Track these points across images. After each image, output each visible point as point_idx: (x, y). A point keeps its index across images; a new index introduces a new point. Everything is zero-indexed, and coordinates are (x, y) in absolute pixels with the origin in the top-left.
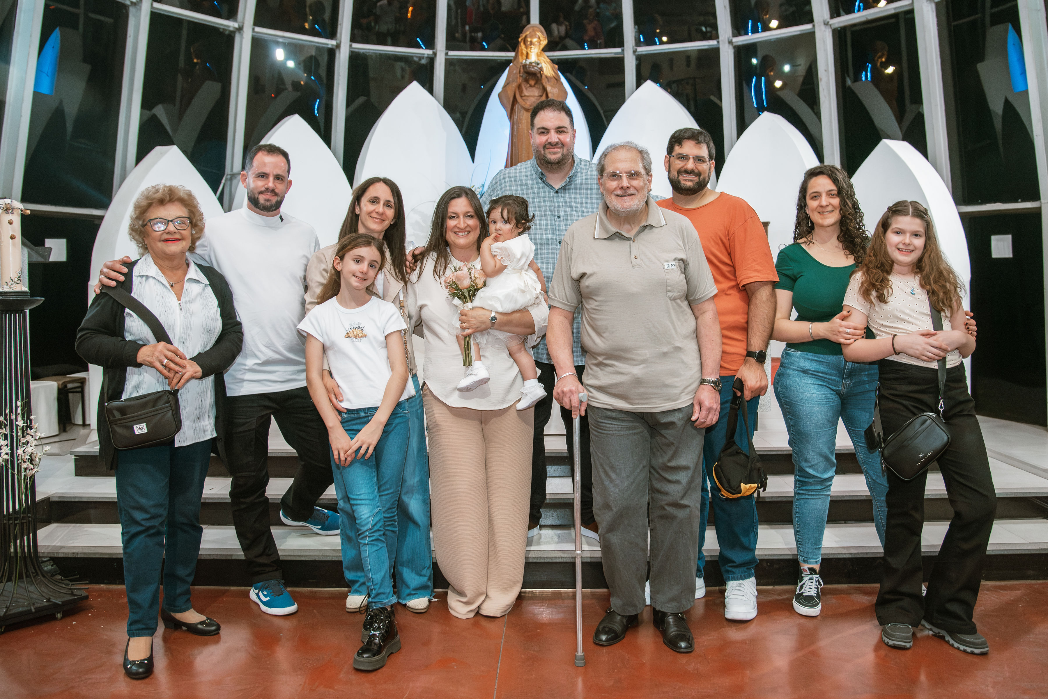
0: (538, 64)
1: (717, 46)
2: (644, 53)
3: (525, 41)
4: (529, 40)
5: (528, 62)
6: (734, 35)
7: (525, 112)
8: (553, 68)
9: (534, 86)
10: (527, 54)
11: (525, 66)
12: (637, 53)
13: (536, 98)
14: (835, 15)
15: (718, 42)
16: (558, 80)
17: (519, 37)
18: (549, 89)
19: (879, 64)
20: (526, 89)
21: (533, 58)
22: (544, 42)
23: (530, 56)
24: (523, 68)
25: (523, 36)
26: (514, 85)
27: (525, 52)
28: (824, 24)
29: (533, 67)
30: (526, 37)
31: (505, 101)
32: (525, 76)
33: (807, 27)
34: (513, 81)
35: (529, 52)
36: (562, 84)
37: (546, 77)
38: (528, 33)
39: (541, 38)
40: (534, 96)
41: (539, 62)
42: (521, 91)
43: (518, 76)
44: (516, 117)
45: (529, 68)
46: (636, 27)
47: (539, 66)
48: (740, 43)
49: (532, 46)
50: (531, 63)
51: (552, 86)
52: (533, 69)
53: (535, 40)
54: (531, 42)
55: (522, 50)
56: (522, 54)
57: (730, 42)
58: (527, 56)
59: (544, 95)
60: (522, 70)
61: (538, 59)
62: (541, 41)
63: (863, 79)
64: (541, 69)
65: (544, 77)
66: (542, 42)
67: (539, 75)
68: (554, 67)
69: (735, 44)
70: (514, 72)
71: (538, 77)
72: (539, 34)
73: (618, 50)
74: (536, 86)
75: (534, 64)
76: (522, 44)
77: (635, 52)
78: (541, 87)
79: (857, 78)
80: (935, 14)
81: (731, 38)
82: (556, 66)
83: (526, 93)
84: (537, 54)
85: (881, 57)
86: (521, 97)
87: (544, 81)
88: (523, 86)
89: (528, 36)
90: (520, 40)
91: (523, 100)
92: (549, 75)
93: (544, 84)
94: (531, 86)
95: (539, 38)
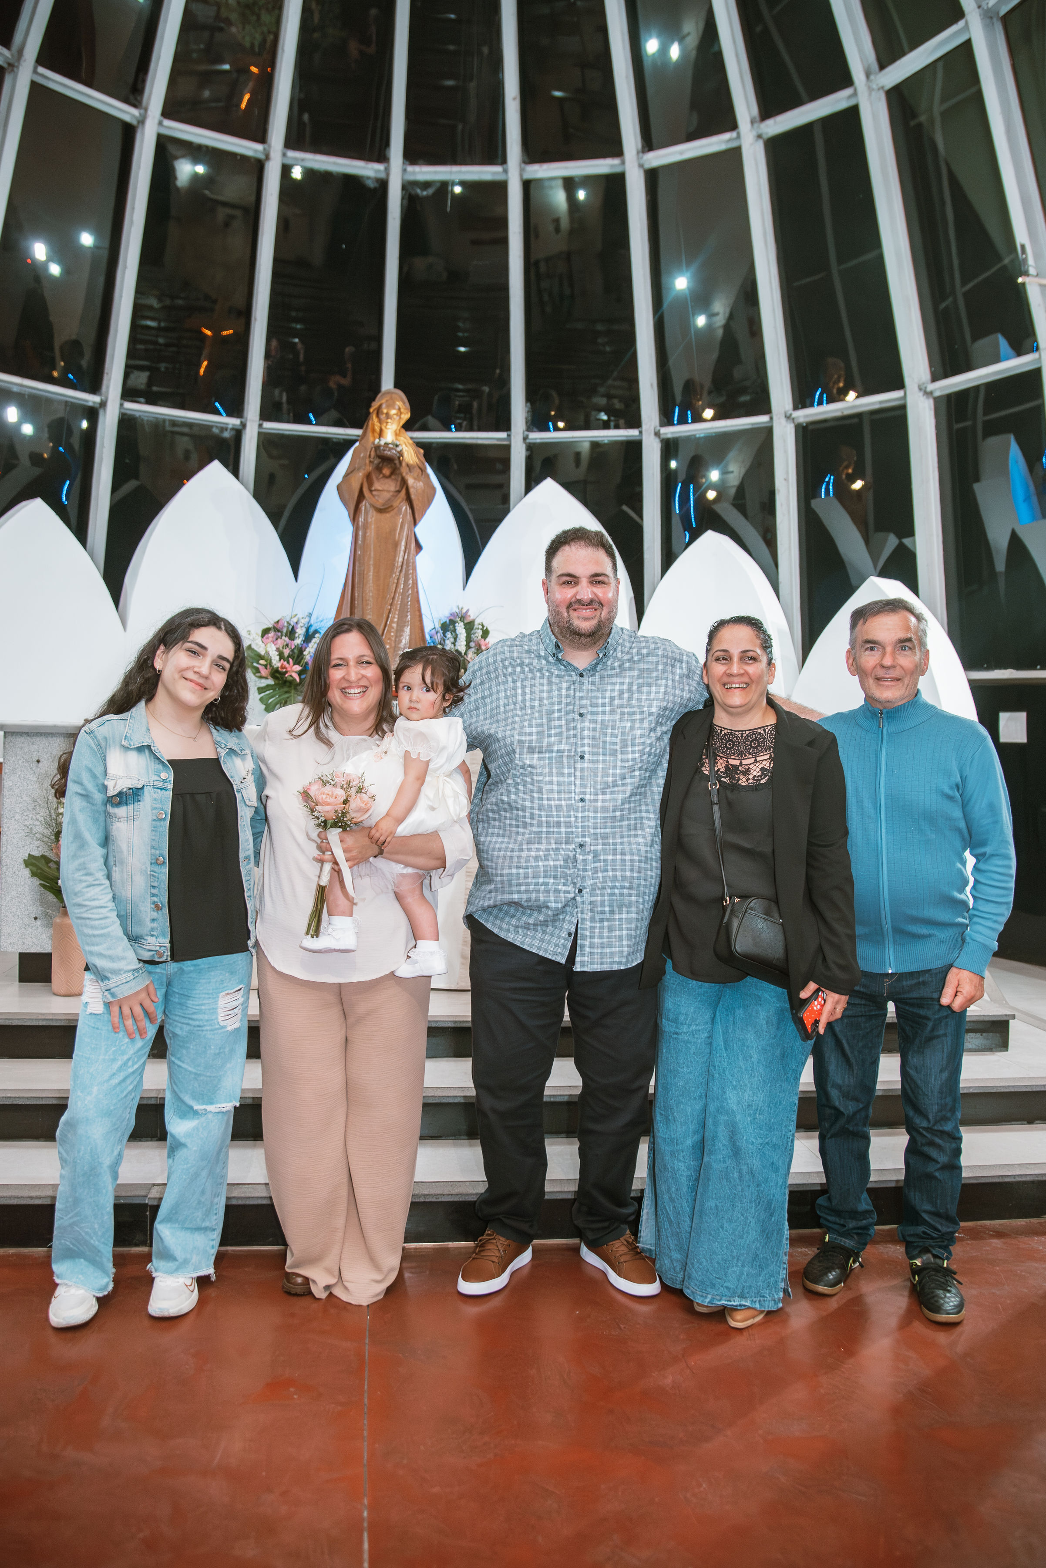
0: (397, 446)
1: (638, 438)
2: (538, 441)
3: (378, 411)
4: (385, 411)
5: (382, 443)
6: (662, 425)
7: (375, 513)
8: (417, 454)
9: (389, 477)
10: (381, 430)
11: (377, 447)
12: (528, 441)
13: (391, 494)
14: (800, 406)
15: (641, 432)
16: (423, 470)
17: (369, 406)
18: (411, 481)
19: (844, 476)
20: (377, 478)
21: (389, 437)
22: (406, 416)
23: (384, 434)
24: (376, 451)
25: (375, 405)
26: (361, 474)
27: (377, 429)
28: (786, 416)
29: (390, 449)
30: (380, 407)
31: (347, 497)
32: (377, 461)
33: (761, 419)
34: (359, 469)
35: (383, 428)
36: (428, 476)
37: (408, 465)
38: (383, 401)
39: (402, 410)
40: (388, 491)
41: (398, 443)
42: (370, 484)
43: (367, 461)
44: (361, 519)
45: (384, 450)
46: (529, 404)
47: (399, 449)
48: (669, 436)
49: (389, 420)
50: (386, 444)
51: (415, 479)
52: (389, 453)
53: (393, 412)
54: (387, 414)
55: (373, 425)
56: (374, 430)
57: (657, 434)
58: (381, 434)
59: (404, 491)
60: (373, 454)
61: (396, 439)
62: (401, 413)
63: (823, 496)
64: (401, 453)
65: (404, 464)
66: (402, 416)
67: (397, 462)
68: (419, 453)
69: (662, 436)
70: (362, 455)
71: (395, 464)
72: (399, 403)
73: (503, 435)
74: (393, 477)
75: (391, 446)
76: (374, 416)
77: (525, 438)
78: (400, 479)
79: (816, 494)
80: (932, 413)
81: (658, 428)
82: (422, 451)
83: (377, 485)
84: (395, 431)
85: (847, 467)
86: (371, 491)
87: (404, 470)
88: (374, 477)
89: (384, 406)
90: (371, 410)
91: (374, 496)
92: (411, 462)
93: (404, 474)
94: (385, 477)
95: (399, 409)
